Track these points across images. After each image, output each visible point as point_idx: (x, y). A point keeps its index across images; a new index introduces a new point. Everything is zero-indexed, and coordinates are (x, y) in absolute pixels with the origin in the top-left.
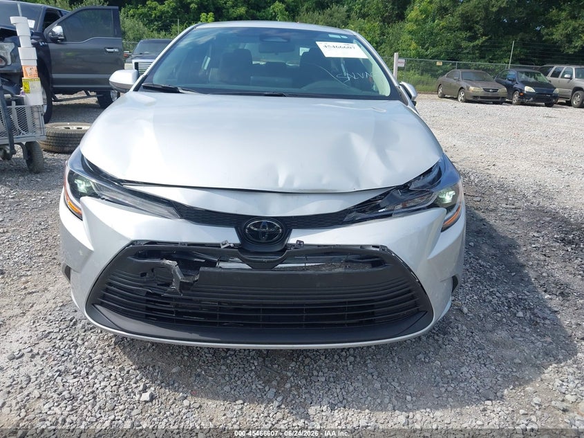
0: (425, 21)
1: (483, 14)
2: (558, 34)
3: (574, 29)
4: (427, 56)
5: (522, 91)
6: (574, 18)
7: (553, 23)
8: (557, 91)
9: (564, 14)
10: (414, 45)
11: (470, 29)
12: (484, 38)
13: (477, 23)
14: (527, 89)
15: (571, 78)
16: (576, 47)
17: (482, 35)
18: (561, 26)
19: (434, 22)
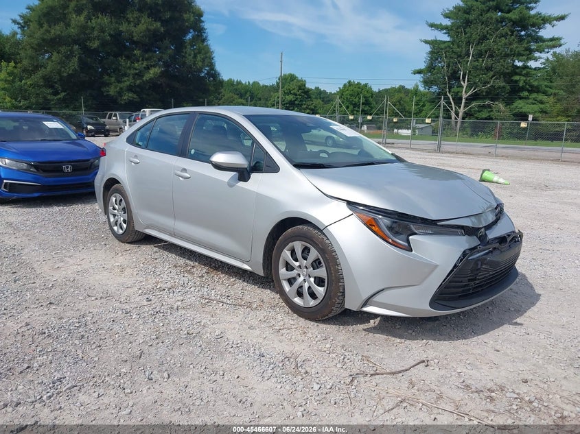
0: (13, 81)
1: (58, 77)
2: (112, 91)
3: (121, 89)
4: (21, 107)
5: (87, 128)
6: (119, 82)
7: (108, 85)
8: (108, 127)
9: (113, 79)
10: (8, 99)
11: (52, 87)
12: (63, 94)
13: (56, 83)
14: (89, 127)
15: (117, 119)
16: (125, 100)
17: (62, 92)
18: (113, 87)
19: (21, 82)
